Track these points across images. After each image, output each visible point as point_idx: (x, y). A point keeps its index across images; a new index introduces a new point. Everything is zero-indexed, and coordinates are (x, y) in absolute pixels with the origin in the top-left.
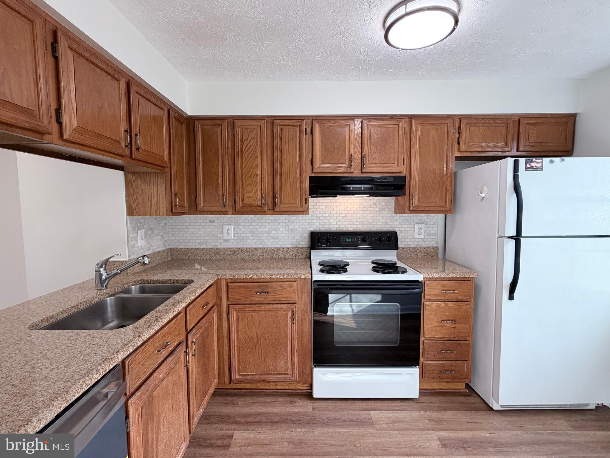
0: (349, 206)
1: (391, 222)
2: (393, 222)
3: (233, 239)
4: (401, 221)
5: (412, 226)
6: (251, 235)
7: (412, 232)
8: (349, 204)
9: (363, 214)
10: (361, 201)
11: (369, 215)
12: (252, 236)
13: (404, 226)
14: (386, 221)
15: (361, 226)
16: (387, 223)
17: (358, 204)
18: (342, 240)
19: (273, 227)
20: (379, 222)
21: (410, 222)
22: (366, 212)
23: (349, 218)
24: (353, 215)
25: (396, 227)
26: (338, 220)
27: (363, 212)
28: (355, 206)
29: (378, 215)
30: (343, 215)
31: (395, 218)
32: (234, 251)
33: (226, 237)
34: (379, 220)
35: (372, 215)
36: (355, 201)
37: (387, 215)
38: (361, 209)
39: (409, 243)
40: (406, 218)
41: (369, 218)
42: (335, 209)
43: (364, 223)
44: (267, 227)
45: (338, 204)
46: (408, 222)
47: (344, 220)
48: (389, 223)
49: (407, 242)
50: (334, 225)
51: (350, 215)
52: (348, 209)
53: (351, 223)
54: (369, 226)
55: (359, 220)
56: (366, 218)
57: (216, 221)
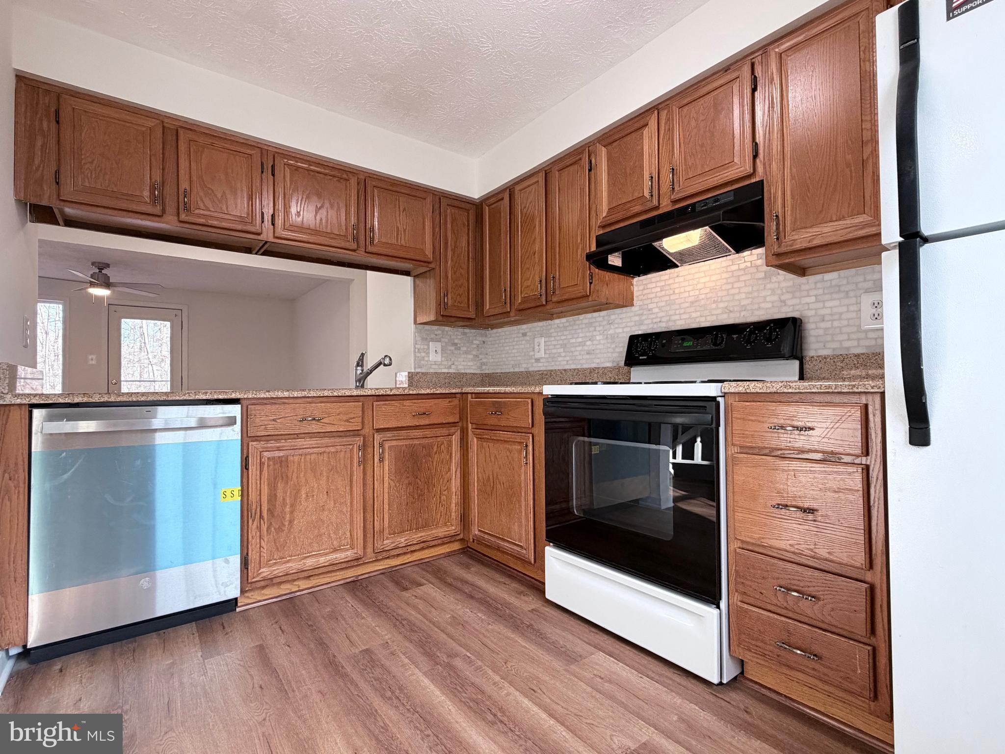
0: (702, 280)
1: (794, 297)
2: (800, 298)
3: (544, 358)
4: (821, 291)
5: (853, 300)
7: (854, 315)
8: (702, 275)
9: (728, 289)
11: (742, 290)
12: (564, 351)
13: (828, 304)
14: (783, 298)
15: (725, 316)
16: (784, 301)
17: (718, 271)
18: (676, 344)
19: (588, 334)
20: (765, 301)
21: (847, 292)
22: (736, 285)
23: (703, 302)
24: (709, 296)
26: (682, 311)
27: (730, 286)
28: (714, 278)
29: (762, 287)
30: (691, 299)
31: (804, 287)
34: (765, 297)
35: (749, 289)
37: (784, 284)
38: (725, 281)
39: (847, 344)
40: (834, 283)
41: (743, 296)
42: (677, 291)
43: (731, 309)
44: (581, 335)
45: (682, 279)
46: (839, 291)
47: (692, 309)
48: (789, 302)
49: (841, 342)
50: (675, 321)
51: (703, 296)
52: (699, 286)
53: (706, 313)
54: (743, 313)
55: (722, 305)
56: (737, 297)
57: (528, 334)
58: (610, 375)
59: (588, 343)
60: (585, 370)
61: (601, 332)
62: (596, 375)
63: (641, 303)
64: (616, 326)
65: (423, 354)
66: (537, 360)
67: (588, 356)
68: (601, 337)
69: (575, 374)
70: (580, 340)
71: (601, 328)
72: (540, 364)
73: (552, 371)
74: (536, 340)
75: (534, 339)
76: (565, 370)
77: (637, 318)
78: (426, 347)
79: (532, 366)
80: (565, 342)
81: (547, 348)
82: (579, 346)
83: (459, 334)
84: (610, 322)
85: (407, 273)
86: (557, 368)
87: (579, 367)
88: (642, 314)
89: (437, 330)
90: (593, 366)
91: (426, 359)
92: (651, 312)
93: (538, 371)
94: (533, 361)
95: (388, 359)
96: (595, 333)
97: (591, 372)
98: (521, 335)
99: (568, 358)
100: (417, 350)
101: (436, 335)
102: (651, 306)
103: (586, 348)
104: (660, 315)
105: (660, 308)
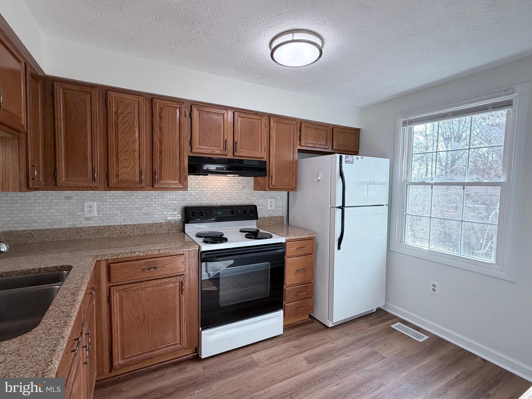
0: (218, 184)
1: (251, 197)
2: (253, 197)
3: (97, 217)
4: (258, 196)
5: (266, 200)
6: (119, 212)
7: (266, 205)
8: (218, 182)
9: (229, 190)
10: (227, 179)
11: (235, 191)
12: (121, 213)
13: (260, 201)
14: (248, 196)
15: (228, 201)
16: (248, 198)
17: (225, 182)
18: (214, 213)
19: (145, 203)
20: (242, 197)
21: (265, 198)
22: (232, 189)
23: (218, 194)
24: (221, 191)
25: (255, 202)
26: (208, 196)
27: (229, 189)
28: (223, 184)
29: (241, 192)
30: (213, 192)
31: (254, 194)
32: (99, 229)
33: (87, 215)
34: (242, 195)
35: (237, 191)
36: (223, 179)
37: (248, 192)
38: (228, 186)
39: (264, 214)
40: (262, 194)
41: (235, 194)
42: (205, 186)
43: (230, 198)
44: (138, 203)
45: (208, 181)
46: (263, 197)
47: (213, 196)
48: (250, 198)
49: (263, 213)
50: (204, 200)
51: (219, 191)
52: (217, 186)
53: (220, 199)
54: (234, 201)
55: (226, 196)
56: (232, 194)
58: (166, 227)
59: (145, 208)
66: (88, 219)
67: (145, 216)
70: (138, 206)
71: (157, 200)
72: (92, 222)
74: (87, 204)
75: (83, 202)
76: (125, 226)
79: (81, 223)
81: (100, 209)
94: (82, 219)
99: (125, 218)
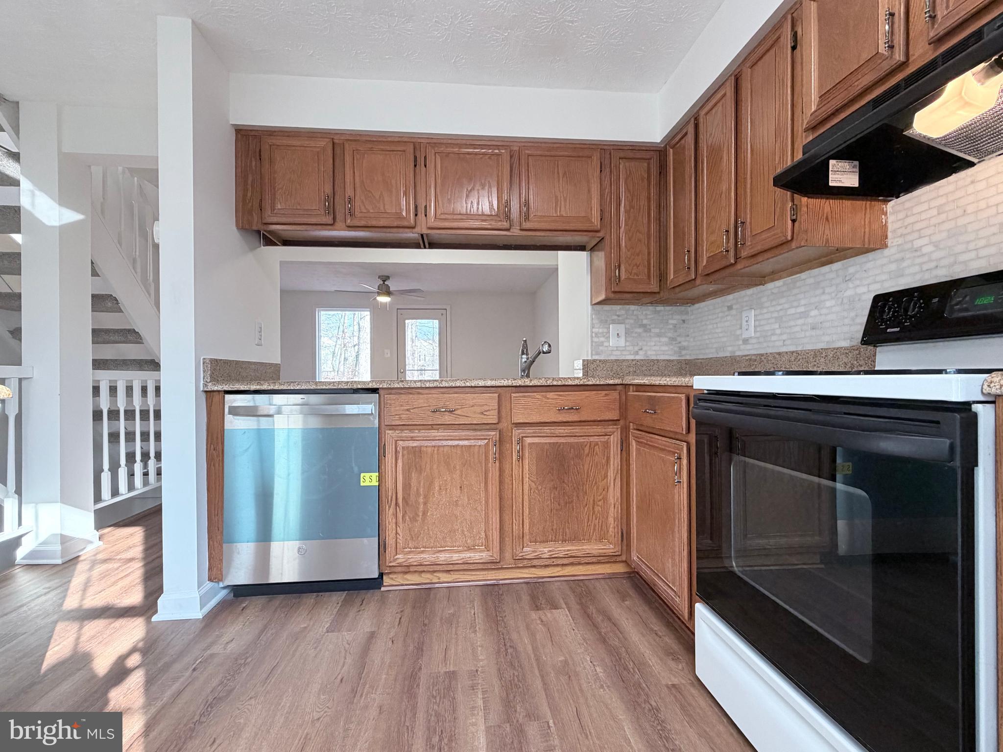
3: (752, 338)
19: (813, 300)
33: (745, 335)
42: (969, 209)
44: (803, 302)
57: (734, 307)
58: (846, 360)
59: (814, 313)
60: (807, 352)
61: (833, 295)
62: (823, 360)
63: (900, 241)
64: (858, 282)
65: (602, 339)
66: (746, 341)
67: (813, 333)
68: (833, 302)
69: (793, 358)
70: (802, 309)
71: (834, 288)
72: (749, 347)
73: (762, 355)
74: (744, 314)
75: (741, 312)
76: (779, 354)
77: (893, 267)
78: (605, 330)
79: (740, 350)
80: (781, 313)
81: (757, 323)
82: (800, 318)
83: (648, 313)
84: (847, 279)
85: (582, 248)
86: (770, 351)
87: (800, 348)
88: (903, 259)
89: (620, 309)
90: (819, 346)
91: (606, 344)
92: (918, 253)
93: (745, 356)
94: (741, 342)
95: (547, 346)
96: (824, 297)
97: (815, 356)
98: (726, 309)
99: (784, 337)
100: (594, 335)
101: (618, 316)
102: (918, 243)
103: (810, 320)
104: (935, 256)
105: (936, 245)
